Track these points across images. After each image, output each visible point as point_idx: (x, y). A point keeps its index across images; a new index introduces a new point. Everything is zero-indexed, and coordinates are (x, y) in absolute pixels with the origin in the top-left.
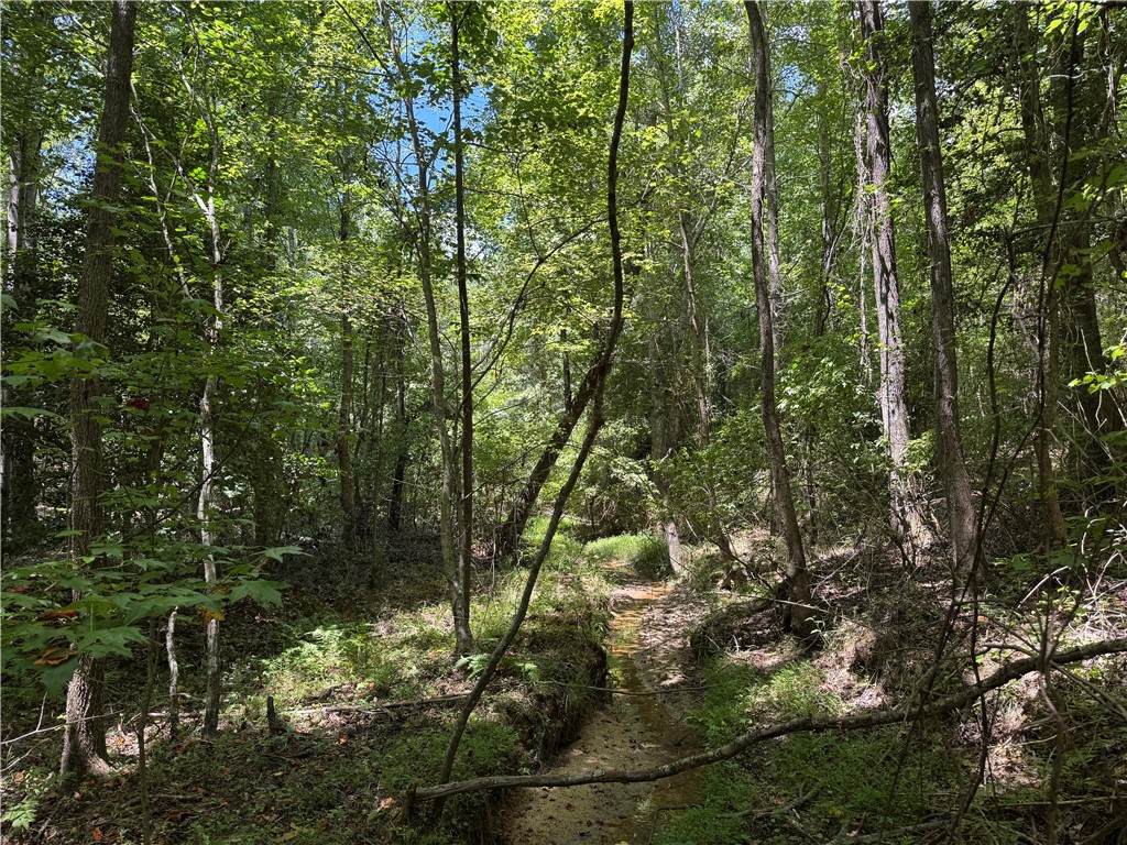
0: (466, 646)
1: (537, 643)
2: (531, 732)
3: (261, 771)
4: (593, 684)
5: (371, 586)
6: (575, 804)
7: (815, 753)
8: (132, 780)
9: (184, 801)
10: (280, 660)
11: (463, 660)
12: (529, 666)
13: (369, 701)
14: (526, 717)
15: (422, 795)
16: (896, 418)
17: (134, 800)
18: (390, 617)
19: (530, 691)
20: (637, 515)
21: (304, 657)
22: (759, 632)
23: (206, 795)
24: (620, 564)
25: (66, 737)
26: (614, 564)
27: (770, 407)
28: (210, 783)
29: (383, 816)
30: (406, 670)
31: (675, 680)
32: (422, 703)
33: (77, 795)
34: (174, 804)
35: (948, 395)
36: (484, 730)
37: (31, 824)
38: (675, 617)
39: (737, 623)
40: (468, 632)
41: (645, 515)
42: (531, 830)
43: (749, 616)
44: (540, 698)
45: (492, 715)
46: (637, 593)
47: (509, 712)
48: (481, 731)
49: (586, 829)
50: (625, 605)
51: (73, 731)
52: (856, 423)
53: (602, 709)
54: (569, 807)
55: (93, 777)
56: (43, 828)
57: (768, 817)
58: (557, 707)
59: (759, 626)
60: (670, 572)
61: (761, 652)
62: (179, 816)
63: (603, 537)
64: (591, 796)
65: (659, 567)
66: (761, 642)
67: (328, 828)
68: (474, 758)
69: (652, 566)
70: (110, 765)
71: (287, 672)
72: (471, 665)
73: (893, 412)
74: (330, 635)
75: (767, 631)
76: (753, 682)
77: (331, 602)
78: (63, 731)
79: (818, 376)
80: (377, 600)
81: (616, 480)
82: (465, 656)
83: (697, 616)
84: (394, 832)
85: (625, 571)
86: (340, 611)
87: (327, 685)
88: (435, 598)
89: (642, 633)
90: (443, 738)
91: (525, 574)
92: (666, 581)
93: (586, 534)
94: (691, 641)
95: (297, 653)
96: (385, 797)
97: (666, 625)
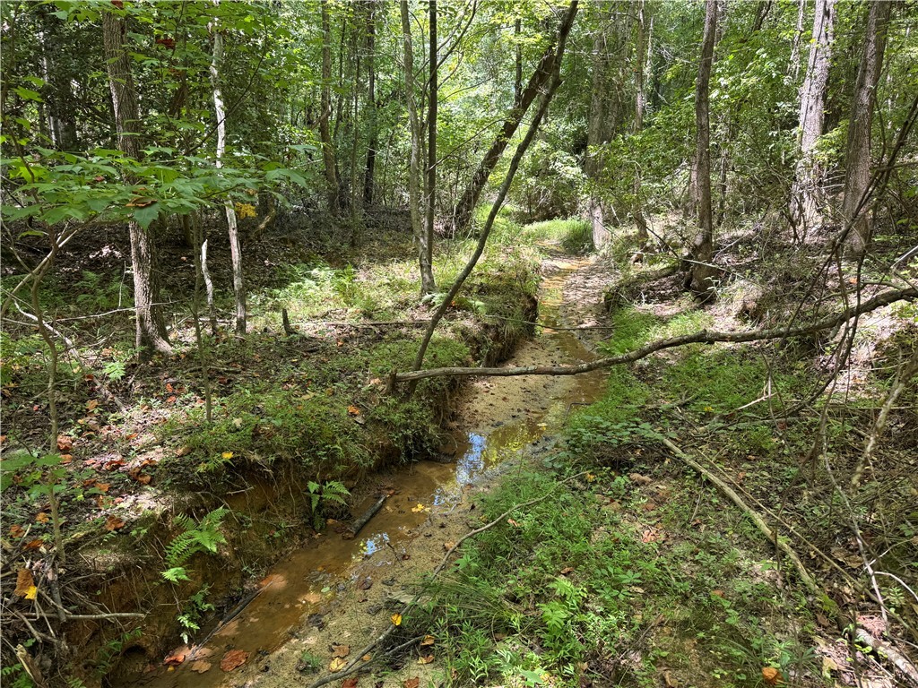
0: (429, 287)
1: (483, 291)
2: (478, 349)
3: (282, 357)
4: (527, 319)
5: (353, 245)
6: (510, 397)
7: (698, 373)
8: (189, 356)
9: (228, 372)
10: (287, 290)
11: (427, 296)
12: (478, 303)
13: (357, 320)
14: (475, 339)
15: (400, 378)
16: (812, 114)
17: (192, 369)
18: (369, 268)
19: (478, 321)
20: (569, 204)
21: (305, 289)
22: (662, 292)
23: (244, 370)
24: (552, 242)
25: (138, 324)
26: (546, 242)
27: (703, 94)
28: (246, 363)
29: (373, 390)
30: (383, 302)
31: (589, 325)
32: (397, 323)
33: (151, 363)
34: (221, 373)
35: (869, 84)
36: (445, 344)
37: (122, 377)
38: (595, 281)
39: (644, 285)
40: (431, 277)
41: (575, 204)
42: (476, 411)
43: (656, 280)
44: (486, 327)
45: (450, 335)
46: (563, 264)
47: (462, 333)
48: (442, 343)
49: (516, 413)
50: (553, 273)
51: (142, 319)
52: (778, 113)
53: (531, 341)
54: (504, 399)
55: (160, 353)
56: (131, 381)
57: (657, 409)
58: (498, 333)
59: (663, 287)
60: (592, 249)
61: (663, 305)
62: (226, 381)
63: (538, 221)
64: (521, 394)
65: (583, 246)
66: (663, 299)
67: (334, 394)
68: (437, 359)
69: (578, 244)
70: (172, 346)
71: (294, 299)
72: (433, 301)
73: (811, 108)
74: (324, 273)
75: (669, 291)
76: (654, 324)
77: (322, 254)
78: (134, 320)
79: (751, 67)
80: (357, 255)
81: (554, 172)
82: (429, 294)
83: (612, 282)
84: (381, 400)
85: (555, 248)
86: (330, 261)
87: (326, 309)
88: (403, 256)
89: (565, 292)
90: (414, 346)
91: (475, 244)
92: (588, 256)
93: (526, 219)
94: (605, 298)
95: (300, 287)
96: (374, 378)
97: (585, 287)
